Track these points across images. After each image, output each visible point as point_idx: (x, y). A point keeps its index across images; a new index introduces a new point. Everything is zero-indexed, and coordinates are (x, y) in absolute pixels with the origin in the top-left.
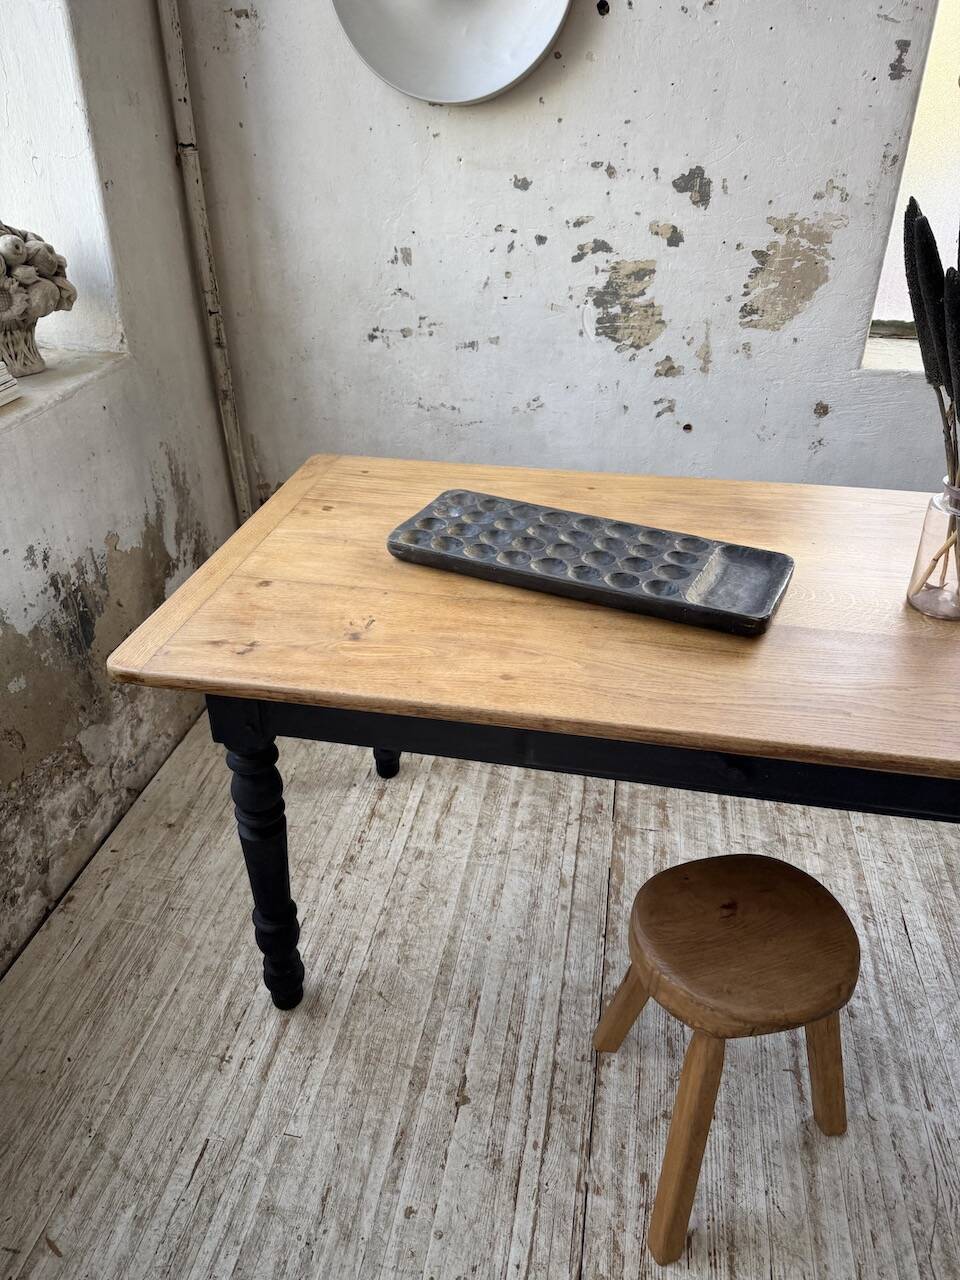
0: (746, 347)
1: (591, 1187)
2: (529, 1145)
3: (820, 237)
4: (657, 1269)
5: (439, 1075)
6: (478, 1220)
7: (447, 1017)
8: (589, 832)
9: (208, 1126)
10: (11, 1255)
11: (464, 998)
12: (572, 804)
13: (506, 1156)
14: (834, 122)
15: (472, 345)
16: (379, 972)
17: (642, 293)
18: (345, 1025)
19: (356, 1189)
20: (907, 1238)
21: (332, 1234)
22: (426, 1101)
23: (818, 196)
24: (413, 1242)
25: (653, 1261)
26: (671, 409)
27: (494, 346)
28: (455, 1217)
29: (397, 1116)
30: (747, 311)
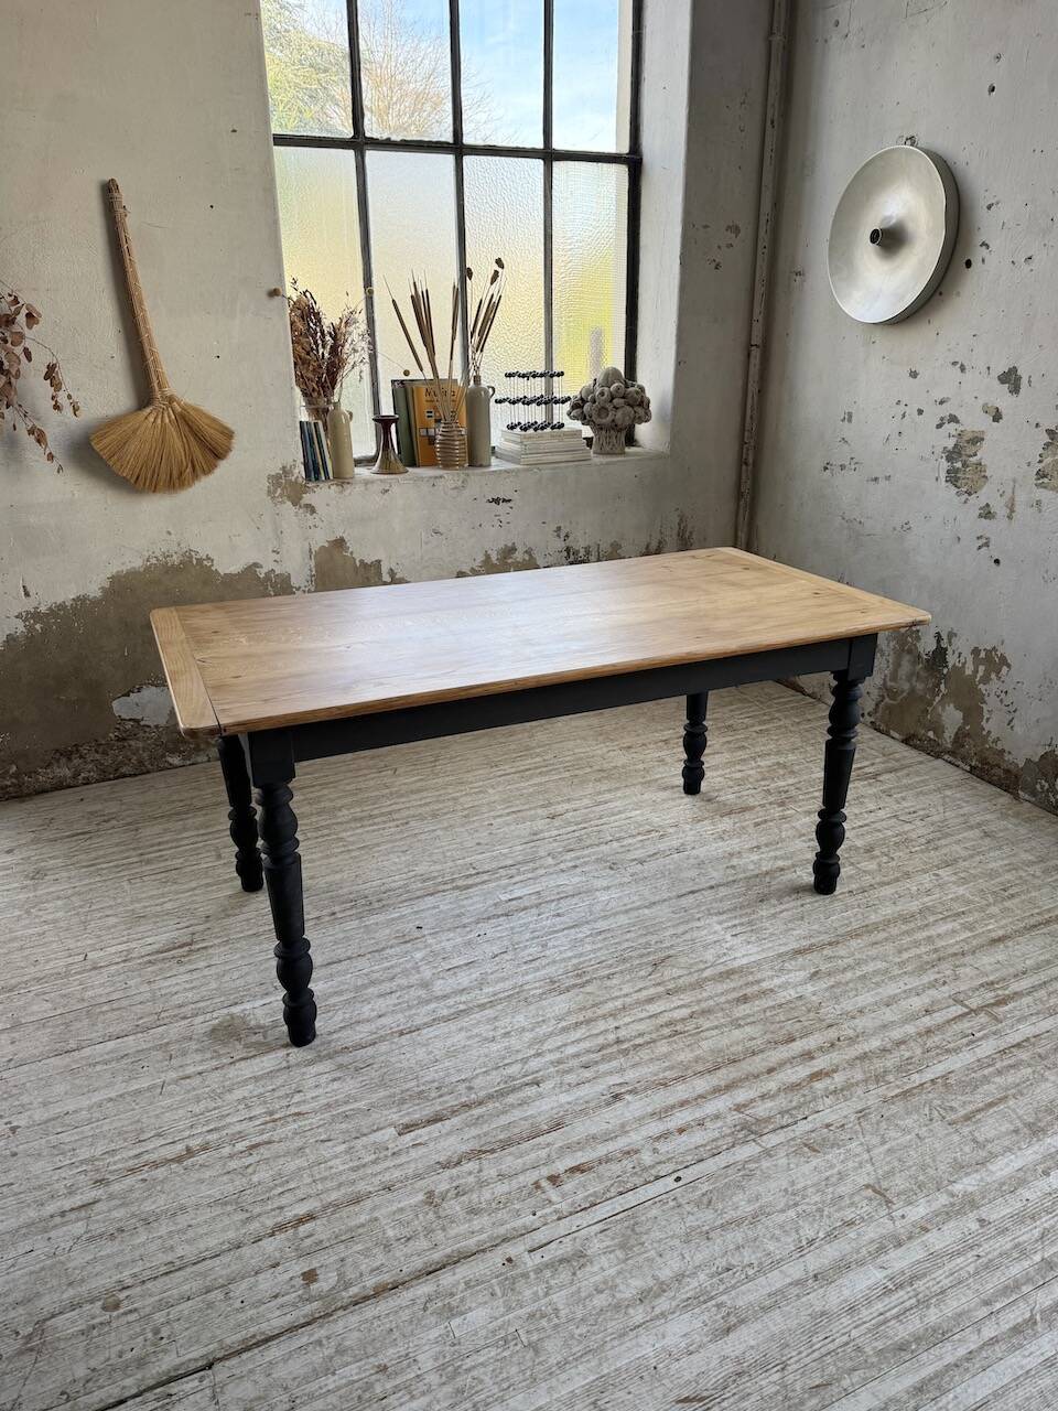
0: (1038, 503)
15: (876, 479)
17: (975, 455)
19: (485, 811)
26: (987, 545)
27: (887, 482)
29: (524, 807)
30: (1041, 475)
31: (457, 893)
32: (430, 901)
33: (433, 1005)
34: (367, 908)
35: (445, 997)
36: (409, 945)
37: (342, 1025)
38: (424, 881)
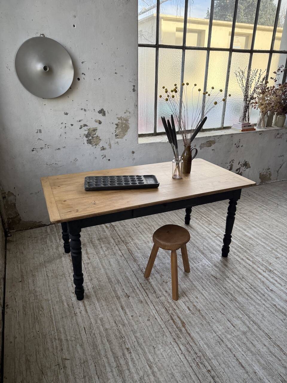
0: (117, 142)
1: (159, 297)
2: (145, 297)
3: (127, 120)
4: (176, 302)
5: (121, 295)
6: (144, 311)
7: (116, 286)
8: (120, 246)
9: (82, 325)
10: (58, 366)
11: (116, 282)
12: (113, 243)
13: (142, 300)
14: (125, 99)
15: (59, 149)
16: (96, 285)
17: (95, 134)
18: (96, 297)
19: (120, 318)
20: (206, 280)
21: (121, 326)
22: (122, 300)
23: (125, 113)
24: (136, 319)
25: (175, 301)
26: (105, 157)
27: (64, 149)
28: (140, 313)
29: (118, 305)
30: (116, 135)
31: (187, 326)
32: (193, 334)
33: (253, 330)
34: (202, 357)
35: (248, 327)
36: (224, 340)
37: (274, 357)
38: (180, 337)
